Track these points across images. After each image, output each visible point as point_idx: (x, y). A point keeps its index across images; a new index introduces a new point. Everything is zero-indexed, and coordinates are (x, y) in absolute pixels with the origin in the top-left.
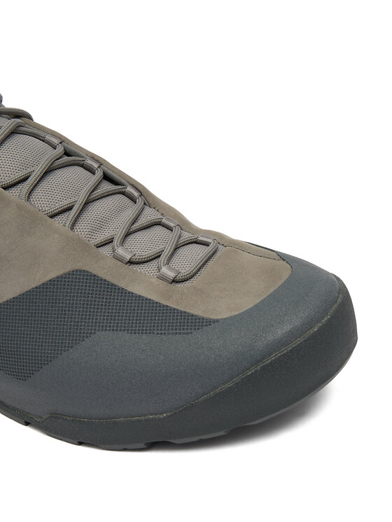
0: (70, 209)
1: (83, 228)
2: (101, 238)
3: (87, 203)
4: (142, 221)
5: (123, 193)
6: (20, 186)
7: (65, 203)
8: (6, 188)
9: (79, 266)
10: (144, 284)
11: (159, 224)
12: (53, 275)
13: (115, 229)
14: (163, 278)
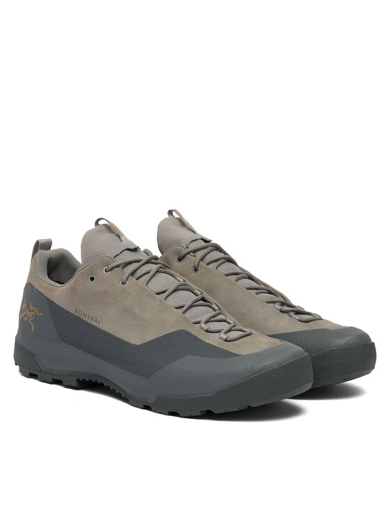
0: (182, 307)
1: (188, 315)
2: (196, 320)
3: (190, 307)
4: (218, 318)
5: (211, 307)
6: (161, 295)
7: (181, 304)
8: (158, 294)
9: (183, 328)
10: (212, 340)
11: (225, 321)
12: (171, 331)
13: (204, 318)
14: (221, 338)
